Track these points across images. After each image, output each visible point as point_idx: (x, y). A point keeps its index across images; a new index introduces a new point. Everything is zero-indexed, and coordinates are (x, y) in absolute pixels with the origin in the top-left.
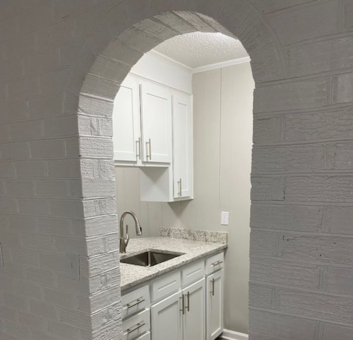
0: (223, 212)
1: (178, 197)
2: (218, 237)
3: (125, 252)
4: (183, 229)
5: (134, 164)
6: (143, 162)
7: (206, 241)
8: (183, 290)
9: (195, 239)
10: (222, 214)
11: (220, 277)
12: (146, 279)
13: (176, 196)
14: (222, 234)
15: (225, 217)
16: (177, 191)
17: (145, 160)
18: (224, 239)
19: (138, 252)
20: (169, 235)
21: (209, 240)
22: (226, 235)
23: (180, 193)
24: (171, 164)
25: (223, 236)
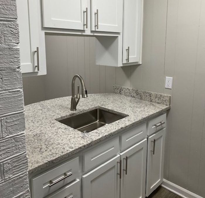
0: (166, 77)
1: (126, 62)
2: (162, 99)
3: (76, 110)
4: (131, 88)
5: (82, 32)
6: (92, 32)
7: (151, 101)
8: (121, 154)
9: (141, 99)
10: (166, 79)
11: (162, 136)
12: (75, 152)
13: (125, 62)
14: (166, 96)
15: (169, 82)
16: (125, 57)
17: (93, 29)
18: (167, 101)
19: (88, 109)
20: (120, 93)
21: (154, 100)
22: (169, 98)
23: (128, 60)
24: (121, 34)
25: (166, 98)
